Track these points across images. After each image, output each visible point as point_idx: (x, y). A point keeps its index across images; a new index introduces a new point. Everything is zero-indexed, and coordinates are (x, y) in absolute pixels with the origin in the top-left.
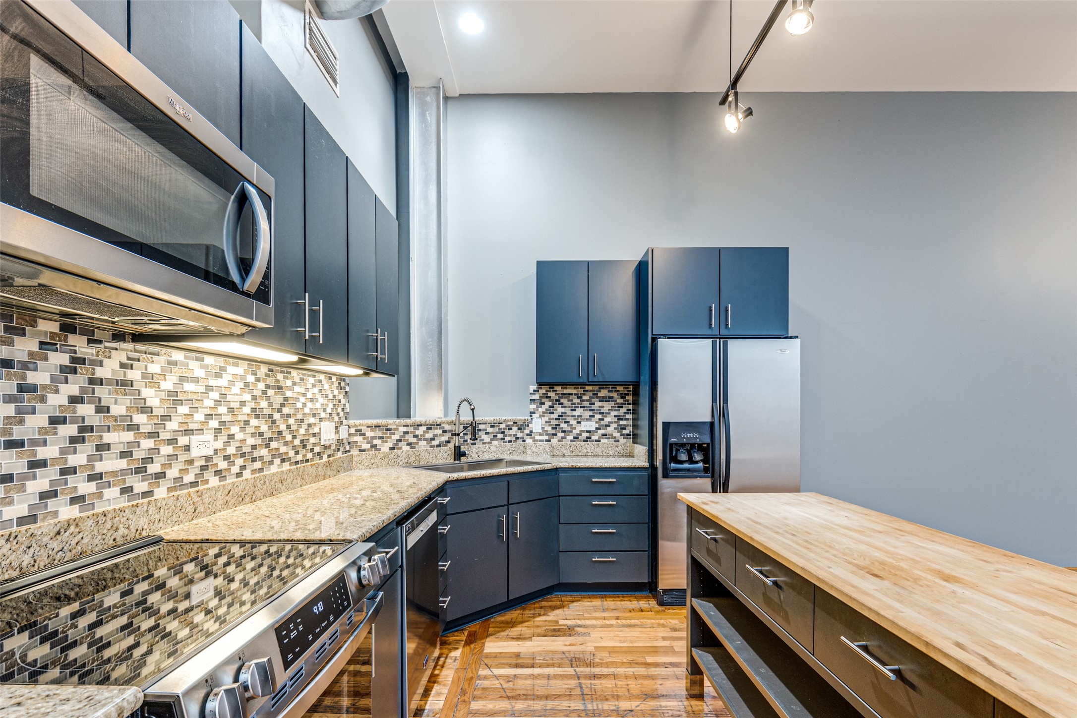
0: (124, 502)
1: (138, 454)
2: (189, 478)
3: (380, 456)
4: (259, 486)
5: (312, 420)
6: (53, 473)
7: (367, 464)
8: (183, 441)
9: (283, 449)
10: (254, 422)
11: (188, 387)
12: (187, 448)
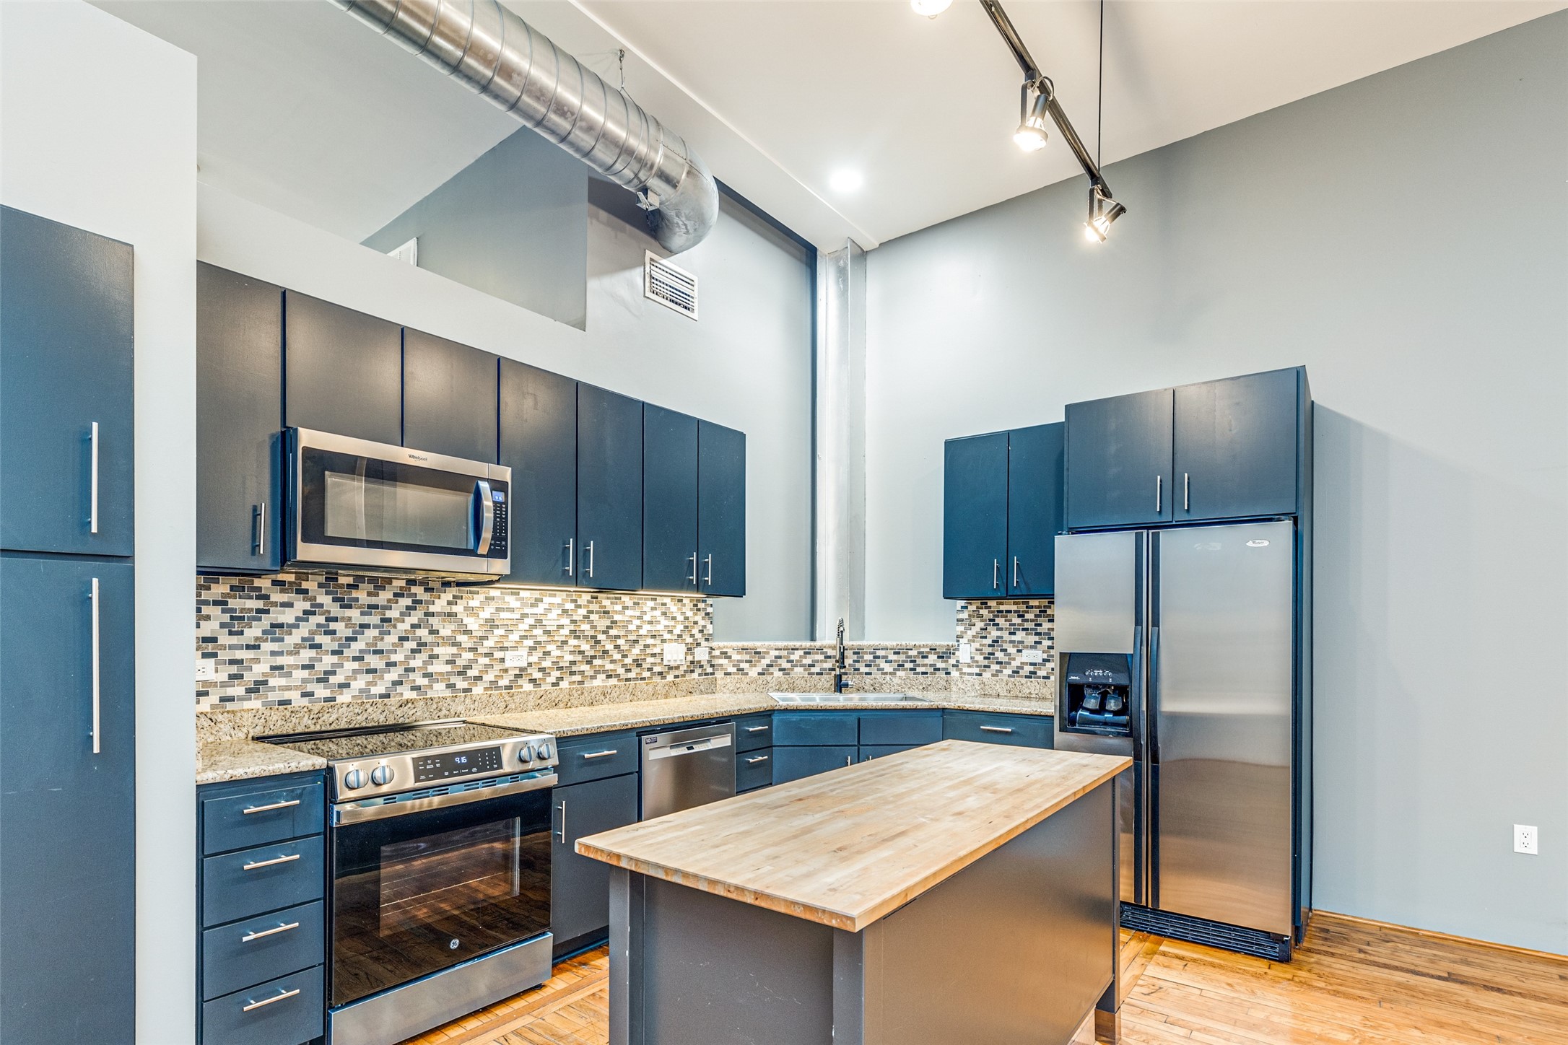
0: (448, 693)
1: (459, 662)
2: (504, 682)
3: (746, 681)
4: (576, 695)
5: (650, 641)
6: (400, 670)
7: (732, 688)
8: (498, 655)
9: (609, 666)
10: (572, 642)
11: (503, 615)
12: (502, 660)
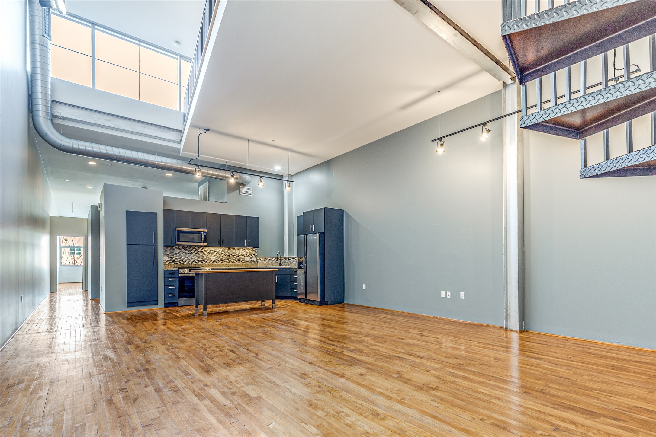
0: (202, 264)
1: (203, 259)
2: (211, 262)
3: (264, 264)
5: (241, 256)
6: (194, 260)
8: (210, 258)
9: (232, 261)
10: (224, 256)
11: (211, 252)
